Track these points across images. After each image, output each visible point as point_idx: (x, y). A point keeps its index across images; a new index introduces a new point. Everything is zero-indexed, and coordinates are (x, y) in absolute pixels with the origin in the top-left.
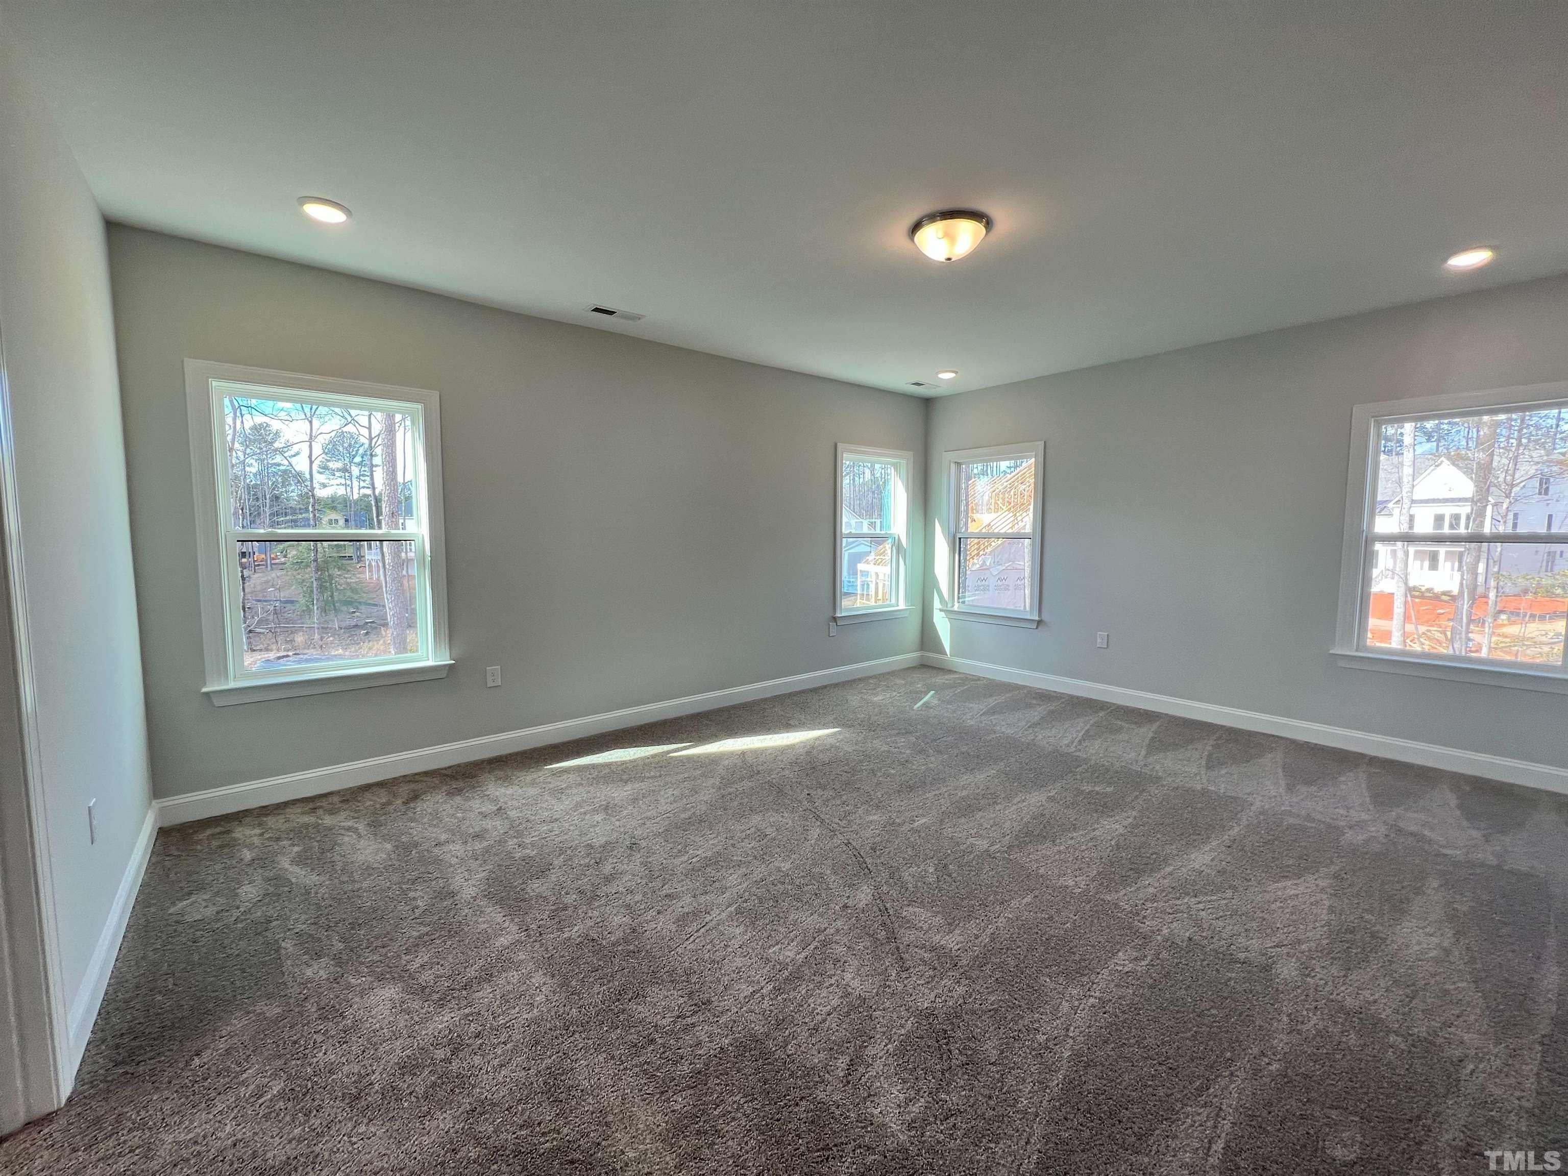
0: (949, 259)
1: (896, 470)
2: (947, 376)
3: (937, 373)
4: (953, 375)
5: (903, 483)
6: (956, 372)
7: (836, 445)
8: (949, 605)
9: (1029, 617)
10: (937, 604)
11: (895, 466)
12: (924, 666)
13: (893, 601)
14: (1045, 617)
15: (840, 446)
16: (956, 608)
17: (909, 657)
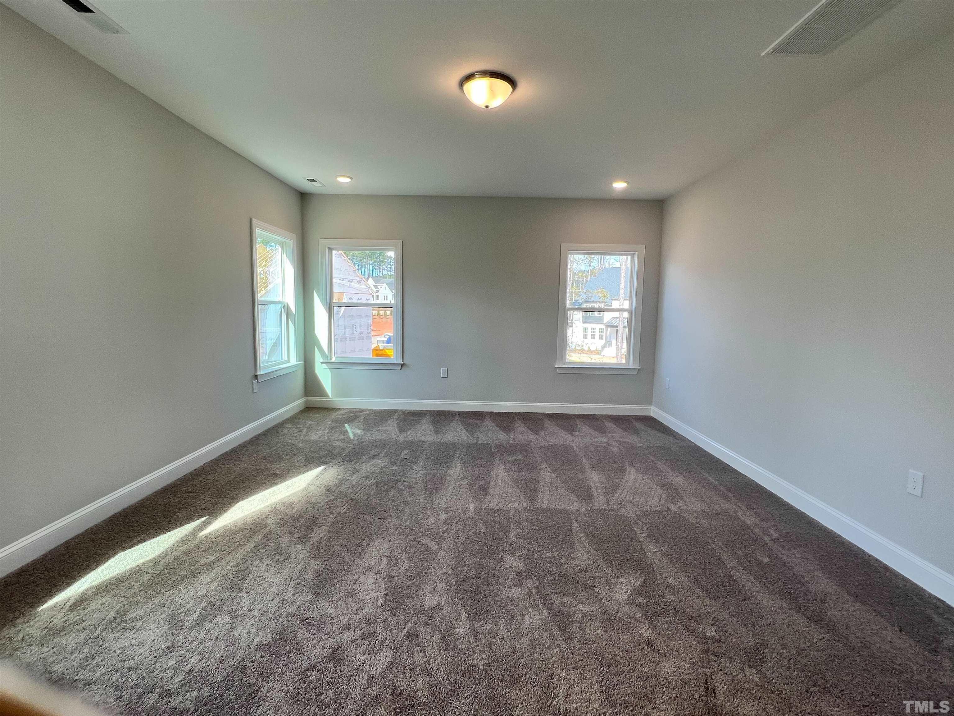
0: (487, 107)
1: (282, 248)
2: (344, 180)
3: (337, 177)
4: (349, 180)
5: (290, 260)
6: (352, 178)
7: (251, 220)
8: (329, 358)
9: (395, 362)
10: (318, 358)
11: (282, 244)
12: (308, 409)
13: (285, 358)
14: (405, 362)
15: (254, 221)
16: (334, 360)
17: (298, 404)
